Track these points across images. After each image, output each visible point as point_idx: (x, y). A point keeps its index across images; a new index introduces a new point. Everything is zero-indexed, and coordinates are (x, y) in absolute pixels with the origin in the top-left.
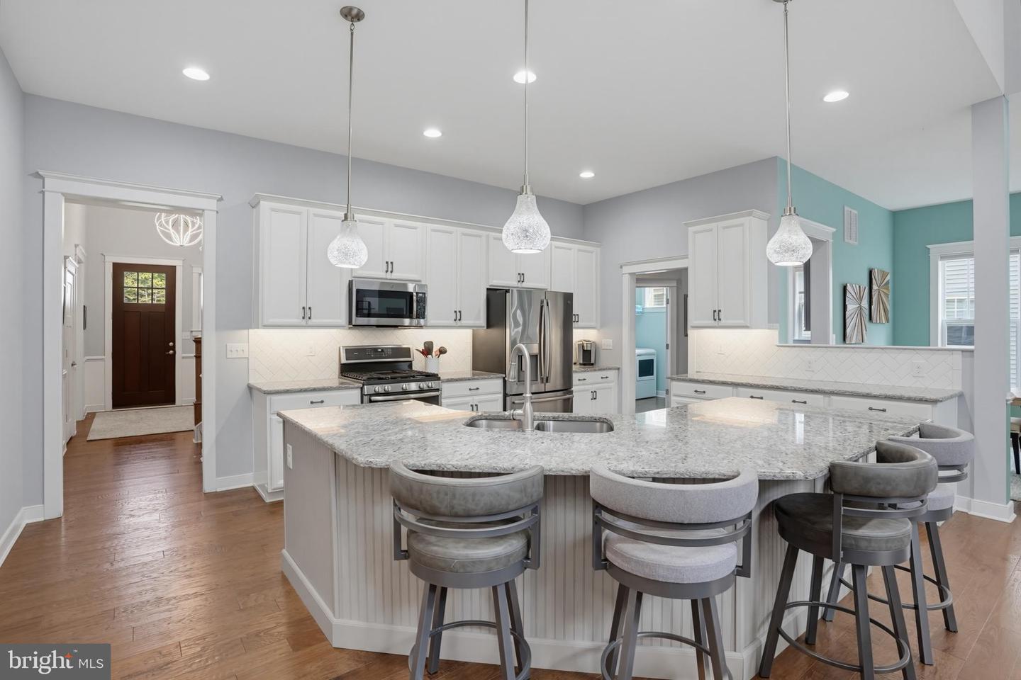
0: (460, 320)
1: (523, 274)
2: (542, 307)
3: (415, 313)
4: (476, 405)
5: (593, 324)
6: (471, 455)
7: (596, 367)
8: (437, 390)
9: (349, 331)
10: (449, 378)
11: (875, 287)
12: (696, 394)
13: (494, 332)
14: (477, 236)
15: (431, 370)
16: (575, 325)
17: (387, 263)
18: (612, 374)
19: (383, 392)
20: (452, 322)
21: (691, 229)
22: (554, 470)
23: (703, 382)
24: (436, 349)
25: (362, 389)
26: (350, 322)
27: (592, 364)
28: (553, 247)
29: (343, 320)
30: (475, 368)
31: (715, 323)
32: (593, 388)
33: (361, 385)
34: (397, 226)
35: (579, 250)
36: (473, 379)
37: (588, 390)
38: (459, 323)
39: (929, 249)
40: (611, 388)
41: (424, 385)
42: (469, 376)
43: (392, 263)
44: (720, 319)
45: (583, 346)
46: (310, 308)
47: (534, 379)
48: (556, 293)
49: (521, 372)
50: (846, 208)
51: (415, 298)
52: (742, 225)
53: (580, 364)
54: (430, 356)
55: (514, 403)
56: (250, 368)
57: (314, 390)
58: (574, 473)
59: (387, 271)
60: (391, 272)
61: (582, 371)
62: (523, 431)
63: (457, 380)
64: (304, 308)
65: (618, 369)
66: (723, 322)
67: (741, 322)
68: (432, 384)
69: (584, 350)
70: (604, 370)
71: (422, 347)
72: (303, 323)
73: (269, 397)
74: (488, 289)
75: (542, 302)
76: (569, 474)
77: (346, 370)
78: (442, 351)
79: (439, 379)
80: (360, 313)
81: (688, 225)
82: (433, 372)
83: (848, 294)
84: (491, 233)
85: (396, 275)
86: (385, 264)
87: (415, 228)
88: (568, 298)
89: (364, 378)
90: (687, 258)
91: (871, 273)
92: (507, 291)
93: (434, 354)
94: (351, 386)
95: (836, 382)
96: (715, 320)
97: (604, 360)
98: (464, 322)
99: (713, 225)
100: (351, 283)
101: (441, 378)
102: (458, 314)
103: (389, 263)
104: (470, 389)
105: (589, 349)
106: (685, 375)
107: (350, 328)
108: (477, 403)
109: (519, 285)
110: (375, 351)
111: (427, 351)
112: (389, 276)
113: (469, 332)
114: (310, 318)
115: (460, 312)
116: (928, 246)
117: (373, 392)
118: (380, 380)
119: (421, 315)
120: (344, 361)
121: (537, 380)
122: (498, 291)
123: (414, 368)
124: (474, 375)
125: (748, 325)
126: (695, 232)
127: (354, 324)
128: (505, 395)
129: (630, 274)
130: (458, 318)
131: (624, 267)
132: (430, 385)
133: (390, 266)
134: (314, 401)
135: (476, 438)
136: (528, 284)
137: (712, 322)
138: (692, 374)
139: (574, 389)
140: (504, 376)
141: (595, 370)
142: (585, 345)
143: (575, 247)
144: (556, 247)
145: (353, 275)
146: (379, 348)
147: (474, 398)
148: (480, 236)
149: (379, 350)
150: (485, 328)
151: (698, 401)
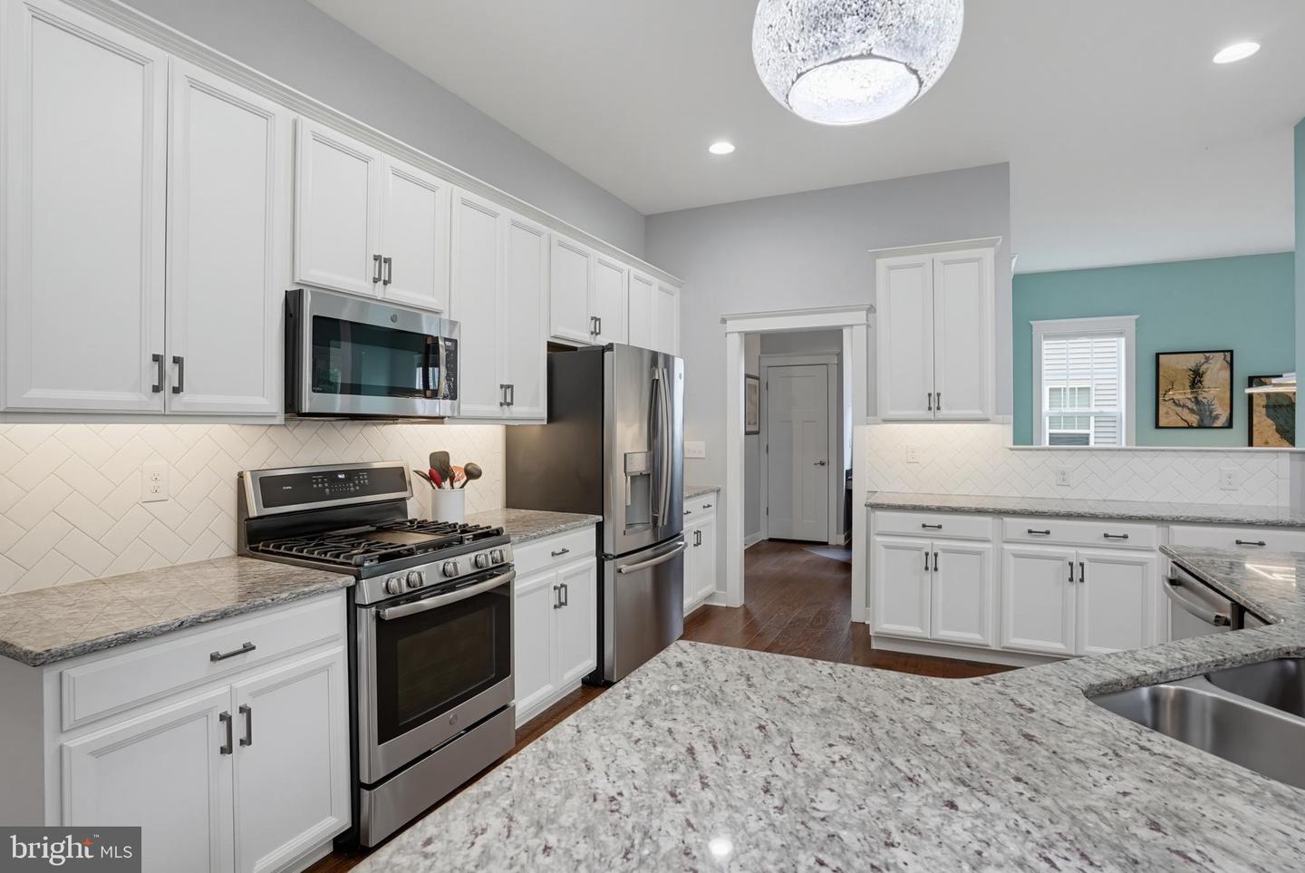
0: (509, 405)
1: (598, 318)
2: (654, 383)
3: (442, 385)
4: (563, 585)
8: (508, 565)
9: (287, 430)
12: (923, 531)
14: (534, 232)
17: (378, 258)
18: (712, 499)
19: (406, 590)
20: (496, 410)
21: (882, 264)
23: (939, 510)
24: (456, 467)
25: (351, 590)
26: (291, 406)
28: (632, 276)
29: (270, 396)
31: (934, 415)
32: (696, 525)
33: (353, 580)
34: (397, 173)
35: (660, 290)
36: (559, 532)
37: (691, 531)
38: (507, 411)
39: (1032, 326)
40: (711, 523)
41: (485, 559)
43: (388, 260)
44: (938, 408)
46: (178, 360)
52: (977, 259)
54: (446, 485)
55: (620, 571)
57: (225, 616)
59: (377, 280)
60: (387, 283)
63: (535, 537)
64: (157, 358)
65: (718, 491)
66: (944, 412)
67: (977, 413)
70: (706, 493)
71: (427, 467)
72: (157, 403)
73: (48, 674)
74: (548, 344)
75: (654, 372)
78: (471, 473)
81: (879, 255)
84: (555, 232)
85: (395, 292)
86: (374, 262)
87: (434, 188)
92: (608, 348)
93: (453, 479)
95: (1105, 500)
96: (929, 409)
98: (514, 410)
99: (925, 258)
100: (293, 303)
102: (509, 391)
103: (383, 259)
104: (553, 554)
107: (285, 423)
108: (564, 581)
109: (593, 339)
110: (331, 478)
112: (379, 291)
113: (498, 432)
114: (178, 390)
115: (510, 387)
116: (1031, 322)
117: (383, 595)
119: (452, 390)
121: (649, 523)
123: (410, 514)
125: (989, 417)
126: (891, 268)
127: (304, 410)
128: (602, 557)
130: (509, 399)
131: (728, 322)
132: (496, 555)
133: (383, 267)
134: (218, 653)
137: (924, 413)
140: (601, 518)
141: (698, 495)
143: (654, 281)
144: (634, 278)
145: (297, 280)
146: (341, 472)
147: (560, 572)
148: (538, 234)
149: (340, 476)
150: (545, 423)
151: (927, 542)
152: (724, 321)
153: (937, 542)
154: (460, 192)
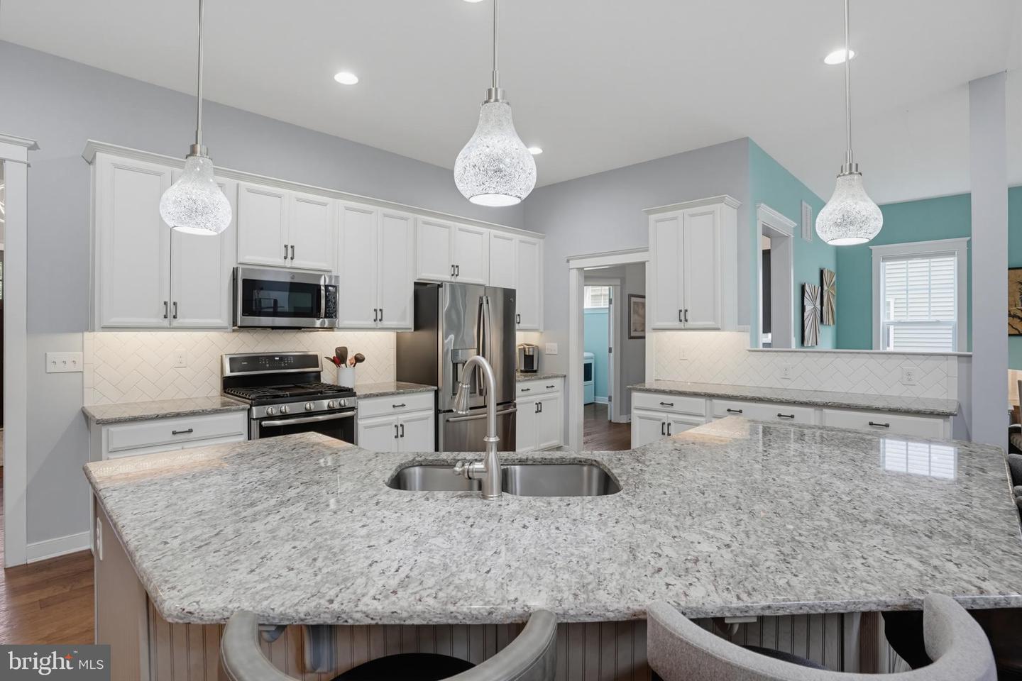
0: (380, 320)
1: (457, 267)
2: (481, 305)
3: (323, 311)
4: (401, 425)
5: (535, 326)
6: (402, 574)
7: (539, 373)
8: (352, 409)
9: (236, 334)
10: (368, 393)
11: (825, 288)
12: (661, 407)
13: (424, 335)
14: (402, 218)
15: (346, 383)
16: (517, 326)
17: (286, 246)
18: (557, 383)
19: (279, 414)
20: (371, 323)
21: (652, 217)
22: (572, 612)
23: (671, 393)
24: (350, 356)
25: (249, 411)
26: (235, 323)
27: (535, 371)
28: (492, 236)
29: (224, 318)
30: (399, 378)
31: (681, 325)
32: (538, 399)
33: (248, 406)
34: (299, 200)
35: (521, 241)
36: (398, 394)
37: (532, 402)
38: (379, 325)
39: (871, 250)
40: (556, 398)
41: (335, 403)
42: (393, 390)
43: (292, 247)
44: (686, 321)
45: (525, 351)
46: (175, 304)
47: (473, 391)
48: (495, 288)
49: (456, 384)
50: (804, 203)
51: (323, 292)
52: (712, 213)
53: (522, 371)
54: (343, 365)
55: (448, 421)
56: (85, 386)
57: (178, 415)
58: (611, 616)
59: (285, 258)
60: (292, 259)
61: (526, 380)
62: (484, 497)
63: (377, 395)
64: (165, 303)
65: (565, 376)
67: (711, 324)
68: (344, 401)
69: (525, 355)
70: (549, 378)
71: (333, 354)
72: (166, 323)
73: (104, 429)
74: (415, 283)
75: (481, 298)
76: (601, 619)
77: (230, 385)
78: (359, 359)
79: (354, 395)
80: (248, 311)
81: (649, 212)
82: (346, 386)
83: (806, 295)
84: (419, 216)
85: (298, 263)
86: (284, 248)
87: (325, 205)
88: (509, 296)
89: (252, 396)
90: (647, 251)
91: (822, 272)
92: (440, 286)
93: (348, 362)
94: (233, 408)
96: (681, 321)
97: (547, 366)
98: (386, 323)
99: (679, 213)
100: (235, 272)
101: (357, 394)
102: (379, 313)
103: (289, 248)
104: (394, 406)
105: (531, 354)
106: (643, 384)
107: (234, 331)
108: (403, 423)
109: (453, 279)
110: (270, 359)
111: (340, 358)
112: (288, 263)
113: (392, 336)
114: (175, 317)
115: (381, 310)
116: (871, 247)
117: (265, 415)
118: (275, 400)
119: (331, 313)
120: (228, 373)
121: (475, 393)
122: (428, 286)
123: (323, 381)
124: (398, 387)
125: (720, 327)
126: (657, 221)
127: (239, 324)
128: (437, 412)
129: (577, 269)
130: (379, 317)
131: (571, 261)
132: (342, 402)
133: (289, 251)
134: (177, 431)
135: (407, 520)
136: (461, 279)
137: (677, 324)
138: (650, 382)
139: (517, 401)
140: (436, 388)
141: (540, 379)
142: (527, 349)
143: (517, 237)
144: (495, 236)
145: (239, 262)
146: (277, 356)
147: (400, 417)
148: (406, 219)
149: (276, 358)
150: (413, 330)
151: (664, 415)
152: (568, 261)
153: (670, 415)
154: (343, 203)
